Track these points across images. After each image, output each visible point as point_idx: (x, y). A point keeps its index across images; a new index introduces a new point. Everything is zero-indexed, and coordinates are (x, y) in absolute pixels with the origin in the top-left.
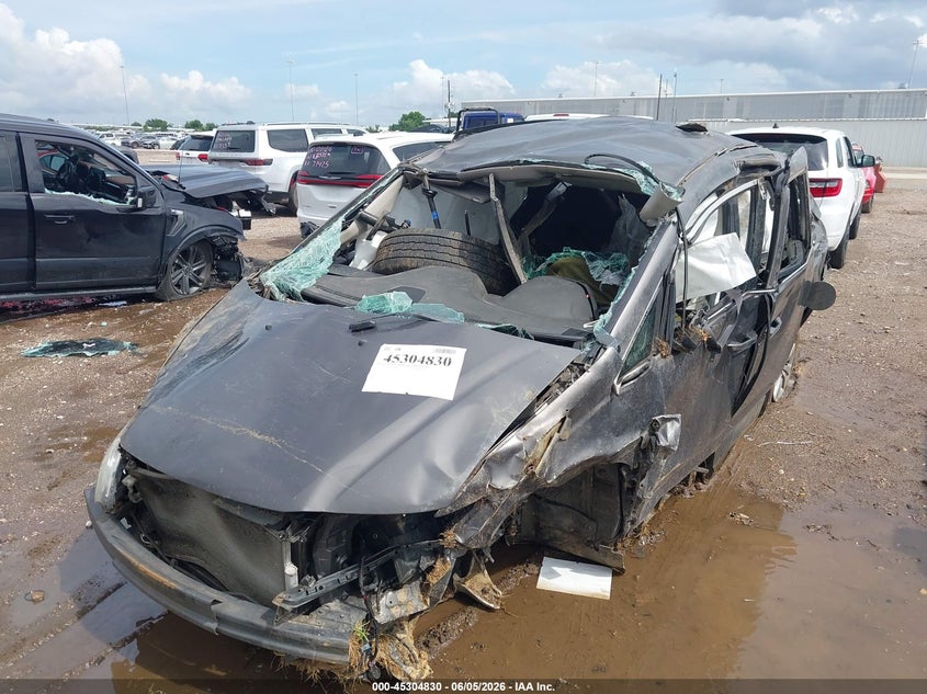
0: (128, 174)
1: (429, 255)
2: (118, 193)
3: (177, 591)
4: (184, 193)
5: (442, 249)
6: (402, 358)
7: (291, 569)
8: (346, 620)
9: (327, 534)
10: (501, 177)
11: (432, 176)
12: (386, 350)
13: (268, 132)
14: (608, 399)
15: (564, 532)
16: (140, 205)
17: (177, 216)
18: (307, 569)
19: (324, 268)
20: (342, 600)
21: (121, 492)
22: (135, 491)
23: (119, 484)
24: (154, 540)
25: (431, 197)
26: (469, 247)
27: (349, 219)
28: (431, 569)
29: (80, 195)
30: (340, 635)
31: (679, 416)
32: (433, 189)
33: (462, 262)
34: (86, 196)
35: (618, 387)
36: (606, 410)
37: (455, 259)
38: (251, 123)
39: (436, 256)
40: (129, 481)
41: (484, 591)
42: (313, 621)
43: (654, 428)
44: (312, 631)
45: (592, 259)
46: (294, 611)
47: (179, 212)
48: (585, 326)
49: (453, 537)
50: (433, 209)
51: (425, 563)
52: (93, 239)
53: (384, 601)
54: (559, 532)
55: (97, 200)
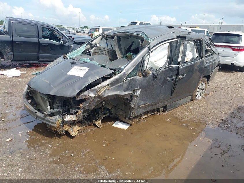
0: (61, 36)
1: (101, 52)
2: (59, 40)
3: (30, 110)
4: (74, 41)
5: (104, 51)
6: (77, 69)
7: (49, 107)
8: (58, 118)
9: (56, 102)
10: (119, 36)
11: (107, 35)
12: (75, 67)
13: (103, 29)
14: (122, 83)
15: (121, 115)
16: (62, 43)
17: (71, 46)
18: (52, 108)
19: (80, 54)
20: (59, 116)
21: (27, 93)
22: (30, 93)
23: (27, 91)
24: (35, 105)
25: (107, 40)
26: (110, 51)
27: (88, 44)
28: (78, 112)
29: (50, 40)
30: (56, 121)
31: (140, 89)
32: (107, 38)
33: (107, 54)
34: (51, 40)
35: (124, 81)
36: (122, 85)
37: (106, 54)
38: (99, 26)
39: (103, 53)
40: (29, 91)
41: (98, 124)
42: (52, 118)
43: (134, 91)
44: (51, 119)
45: (133, 55)
46: (48, 115)
47: (72, 46)
48: (119, 67)
49: (81, 105)
50: (107, 43)
51: (76, 110)
52: (52, 50)
53: (66, 117)
54: (119, 115)
55: (54, 41)
